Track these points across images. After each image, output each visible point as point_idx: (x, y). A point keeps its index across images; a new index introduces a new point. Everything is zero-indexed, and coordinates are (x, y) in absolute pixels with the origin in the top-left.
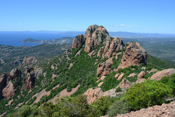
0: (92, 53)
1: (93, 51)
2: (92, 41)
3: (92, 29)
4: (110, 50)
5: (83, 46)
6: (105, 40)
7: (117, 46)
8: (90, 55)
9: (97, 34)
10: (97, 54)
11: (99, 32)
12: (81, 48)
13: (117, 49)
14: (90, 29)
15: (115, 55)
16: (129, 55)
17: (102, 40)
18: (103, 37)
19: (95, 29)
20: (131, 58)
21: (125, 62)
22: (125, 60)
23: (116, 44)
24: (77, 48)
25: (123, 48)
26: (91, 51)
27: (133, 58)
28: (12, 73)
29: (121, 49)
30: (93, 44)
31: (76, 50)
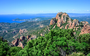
0: (62, 27)
1: (62, 26)
2: (61, 21)
3: (60, 15)
4: (73, 26)
5: (56, 23)
6: (68, 20)
7: (76, 24)
8: (61, 28)
9: (64, 17)
10: (64, 28)
11: (65, 16)
12: (55, 24)
13: (76, 25)
14: (59, 14)
15: (76, 28)
16: (86, 29)
17: (67, 20)
18: (67, 19)
19: (61, 14)
20: (87, 30)
21: (83, 32)
22: (83, 31)
23: (76, 23)
24: (53, 24)
25: (79, 25)
26: (61, 26)
27: (88, 30)
28: (21, 38)
29: (78, 25)
30: (62, 22)
31: (53, 26)
